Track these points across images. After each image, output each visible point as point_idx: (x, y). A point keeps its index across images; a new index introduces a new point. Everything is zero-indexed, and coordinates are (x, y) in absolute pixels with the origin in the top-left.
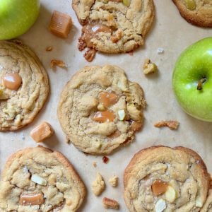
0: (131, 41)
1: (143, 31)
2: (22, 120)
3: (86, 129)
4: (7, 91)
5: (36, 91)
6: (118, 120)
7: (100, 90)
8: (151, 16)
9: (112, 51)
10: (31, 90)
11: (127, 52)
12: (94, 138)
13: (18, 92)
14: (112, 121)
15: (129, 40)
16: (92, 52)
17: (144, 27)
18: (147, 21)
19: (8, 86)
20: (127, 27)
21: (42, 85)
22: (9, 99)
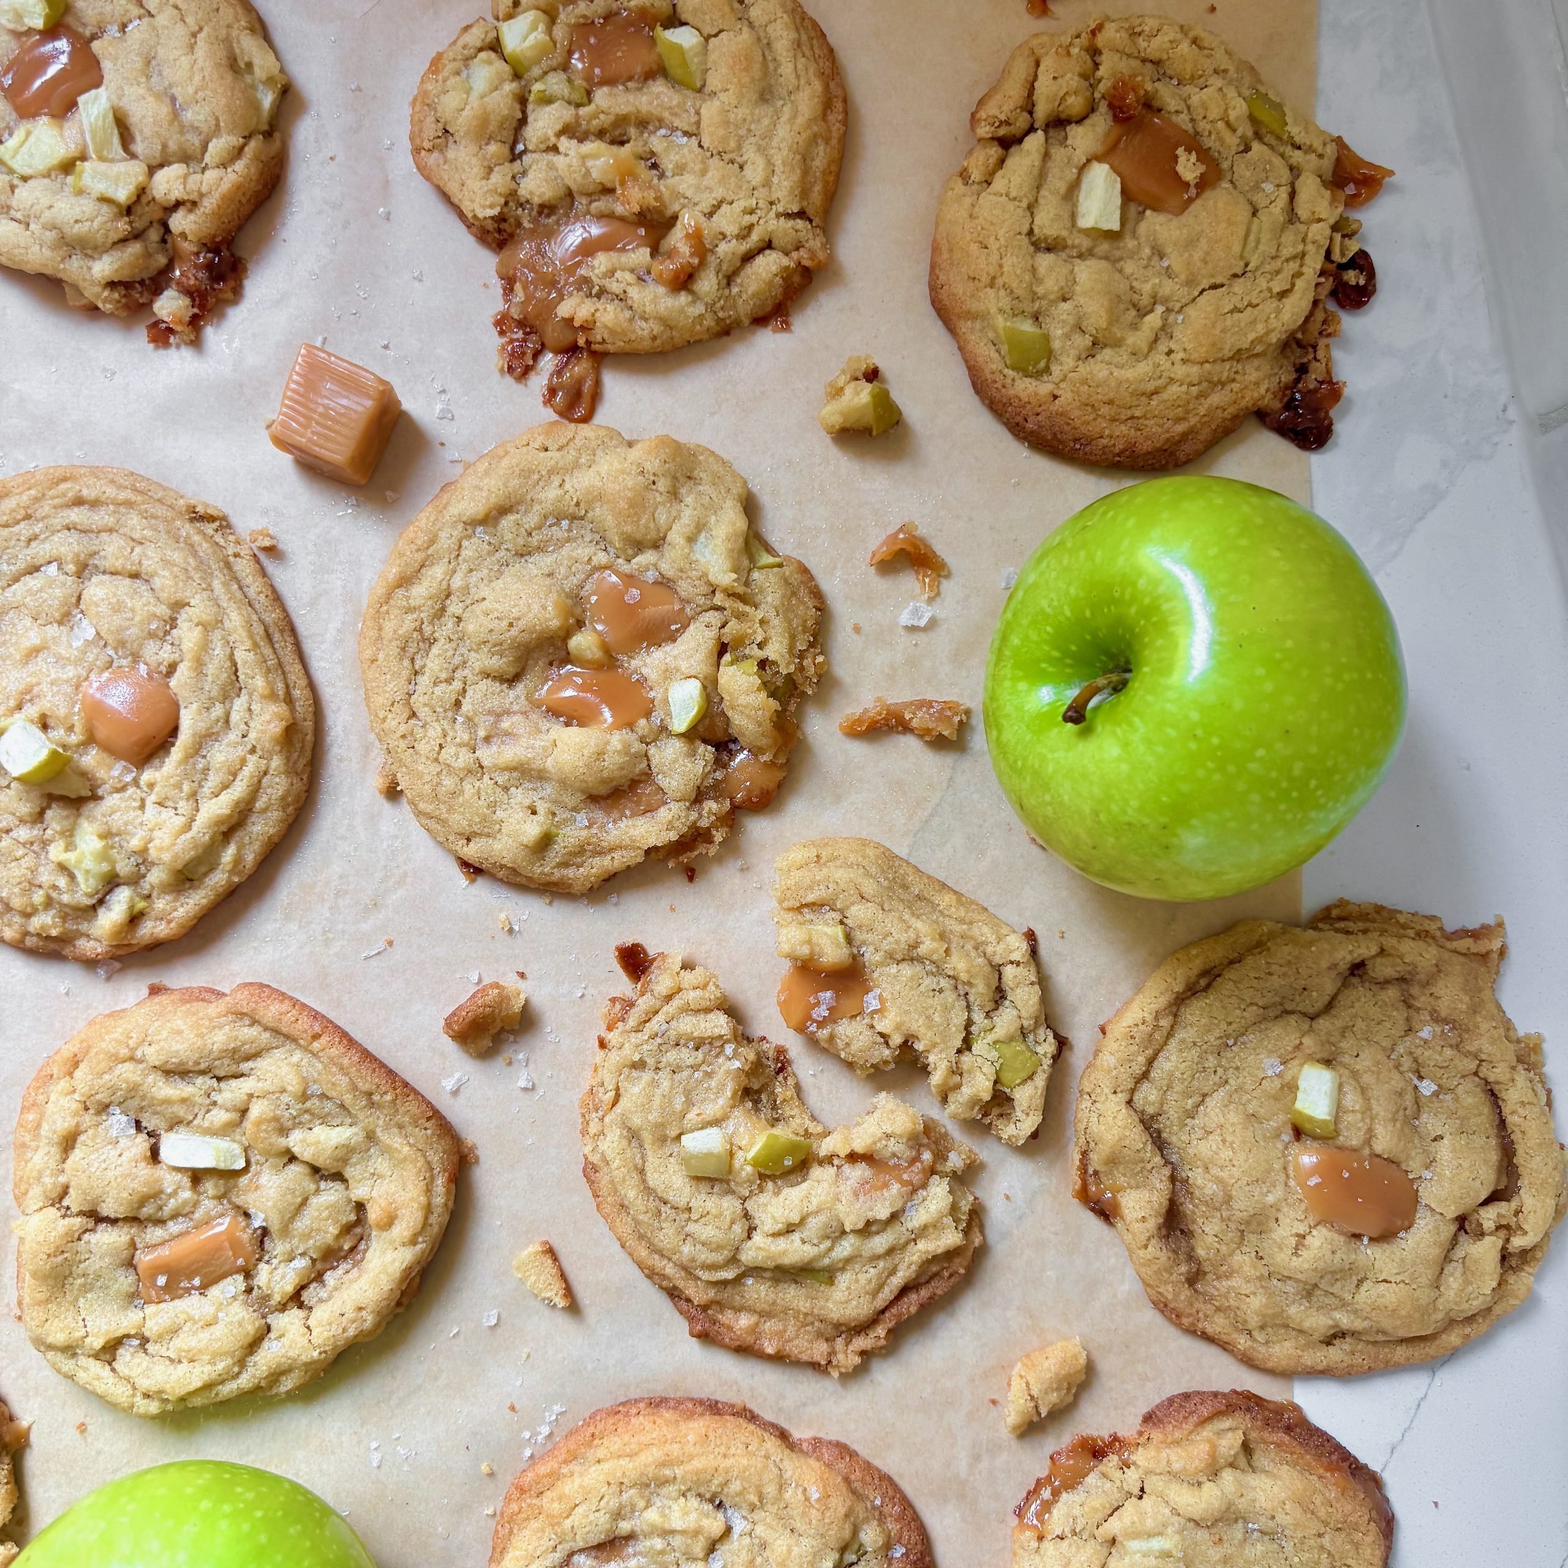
0: (760, 260)
1: (804, 192)
2: (135, 919)
3: (487, 739)
4: (91, 759)
5: (239, 790)
6: (664, 730)
7: (601, 558)
8: (827, 105)
9: (678, 337)
10: (213, 780)
11: (760, 321)
12: (520, 796)
13: (147, 775)
14: (631, 726)
15: (748, 258)
16: (580, 368)
17: (806, 172)
18: (813, 140)
19: (102, 733)
20: (719, 193)
21: (276, 762)
22: (95, 798)
